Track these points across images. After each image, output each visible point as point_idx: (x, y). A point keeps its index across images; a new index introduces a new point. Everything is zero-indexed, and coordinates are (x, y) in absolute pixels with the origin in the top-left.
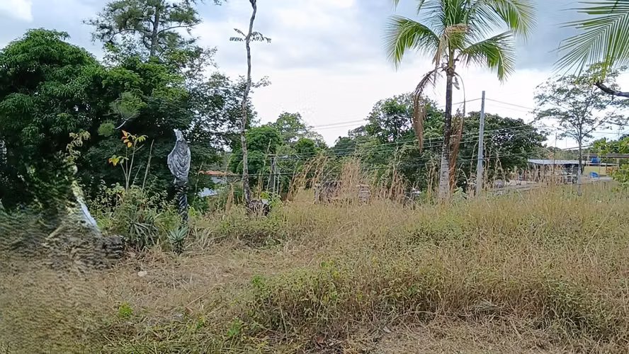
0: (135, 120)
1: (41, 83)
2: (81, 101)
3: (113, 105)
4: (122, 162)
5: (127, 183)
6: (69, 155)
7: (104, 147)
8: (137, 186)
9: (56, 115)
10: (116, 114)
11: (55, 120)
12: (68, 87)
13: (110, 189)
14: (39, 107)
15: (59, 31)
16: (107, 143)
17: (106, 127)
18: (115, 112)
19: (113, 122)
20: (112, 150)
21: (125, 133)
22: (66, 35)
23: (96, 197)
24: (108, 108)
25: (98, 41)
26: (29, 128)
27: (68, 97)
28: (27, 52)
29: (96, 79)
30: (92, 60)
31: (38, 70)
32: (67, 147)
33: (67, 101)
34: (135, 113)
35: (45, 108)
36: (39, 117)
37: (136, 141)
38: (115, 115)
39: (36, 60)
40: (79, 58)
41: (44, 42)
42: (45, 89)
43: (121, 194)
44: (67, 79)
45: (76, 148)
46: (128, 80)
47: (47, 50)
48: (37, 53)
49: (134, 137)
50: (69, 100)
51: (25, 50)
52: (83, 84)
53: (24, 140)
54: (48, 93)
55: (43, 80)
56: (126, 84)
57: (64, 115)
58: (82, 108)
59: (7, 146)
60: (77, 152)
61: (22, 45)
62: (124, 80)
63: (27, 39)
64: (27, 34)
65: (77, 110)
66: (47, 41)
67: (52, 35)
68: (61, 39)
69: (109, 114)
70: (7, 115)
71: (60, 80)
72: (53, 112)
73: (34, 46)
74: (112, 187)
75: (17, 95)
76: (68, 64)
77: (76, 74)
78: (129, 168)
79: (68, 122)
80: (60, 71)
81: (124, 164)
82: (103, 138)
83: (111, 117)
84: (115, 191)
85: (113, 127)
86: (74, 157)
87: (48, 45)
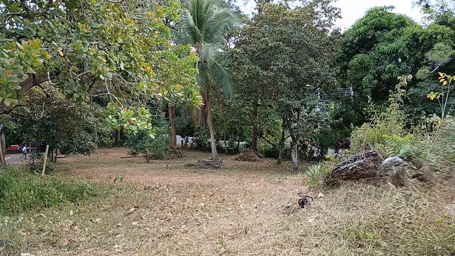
0: (447, 65)
1: (375, 45)
2: (403, 54)
3: (428, 55)
4: (439, 97)
5: (443, 114)
6: (397, 93)
7: (421, 87)
8: (451, 116)
9: (385, 67)
10: (431, 61)
11: (385, 70)
12: (394, 45)
13: (428, 118)
14: (374, 62)
15: (388, 6)
16: (423, 84)
17: (423, 72)
18: (430, 59)
19: (428, 68)
20: (427, 89)
21: (441, 74)
22: (393, 7)
23: (418, 124)
24: (424, 57)
25: (417, 6)
26: (367, 77)
27: (393, 53)
28: (367, 25)
29: (415, 36)
30: (412, 23)
31: (374, 36)
32: (396, 87)
33: (393, 56)
34: (446, 59)
35: (378, 63)
36: (374, 69)
37: (451, 80)
38: (429, 62)
39: (372, 29)
40: (402, 22)
41: (377, 15)
42: (378, 49)
43: (437, 122)
44: (393, 39)
45: (402, 88)
46: (440, 33)
47: (380, 21)
48: (373, 24)
49: (449, 77)
50: (394, 55)
51: (365, 24)
52: (405, 41)
53: (364, 85)
54: (380, 51)
55: (377, 42)
56: (439, 37)
57: (390, 65)
58: (404, 59)
59: (354, 90)
60: (403, 91)
61: (363, 21)
62: (436, 34)
63: (367, 16)
64: (366, 13)
65: (400, 61)
66: (379, 14)
67: (383, 9)
68: (389, 11)
69: (425, 61)
70: (354, 69)
71: (388, 41)
72: (383, 64)
73: (371, 19)
74: (430, 117)
75: (360, 56)
76: (394, 28)
77: (400, 35)
78: (444, 102)
79: (394, 70)
80: (388, 35)
81: (440, 98)
82: (420, 80)
83: (426, 64)
84: (432, 120)
85: (428, 71)
86: (401, 94)
87: (381, 17)
